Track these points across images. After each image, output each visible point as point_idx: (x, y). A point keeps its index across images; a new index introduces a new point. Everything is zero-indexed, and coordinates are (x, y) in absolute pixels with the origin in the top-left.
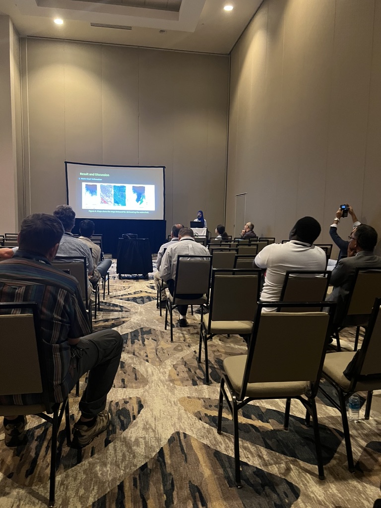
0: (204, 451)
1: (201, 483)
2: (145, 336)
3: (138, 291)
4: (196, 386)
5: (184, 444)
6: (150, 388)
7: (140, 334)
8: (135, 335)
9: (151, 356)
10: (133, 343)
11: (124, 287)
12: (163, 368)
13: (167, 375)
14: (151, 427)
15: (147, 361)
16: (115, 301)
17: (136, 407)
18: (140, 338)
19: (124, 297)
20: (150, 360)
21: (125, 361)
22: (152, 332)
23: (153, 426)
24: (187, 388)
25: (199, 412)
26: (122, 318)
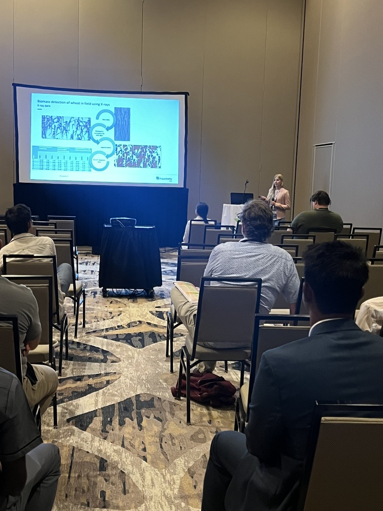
2: (143, 411)
3: (135, 322)
7: (134, 407)
8: (126, 409)
9: (152, 449)
10: (122, 423)
11: (111, 313)
12: (171, 474)
13: (177, 486)
15: (145, 459)
16: (96, 341)
18: (134, 415)
19: (111, 332)
20: (149, 458)
21: (108, 457)
22: (155, 402)
26: (107, 374)
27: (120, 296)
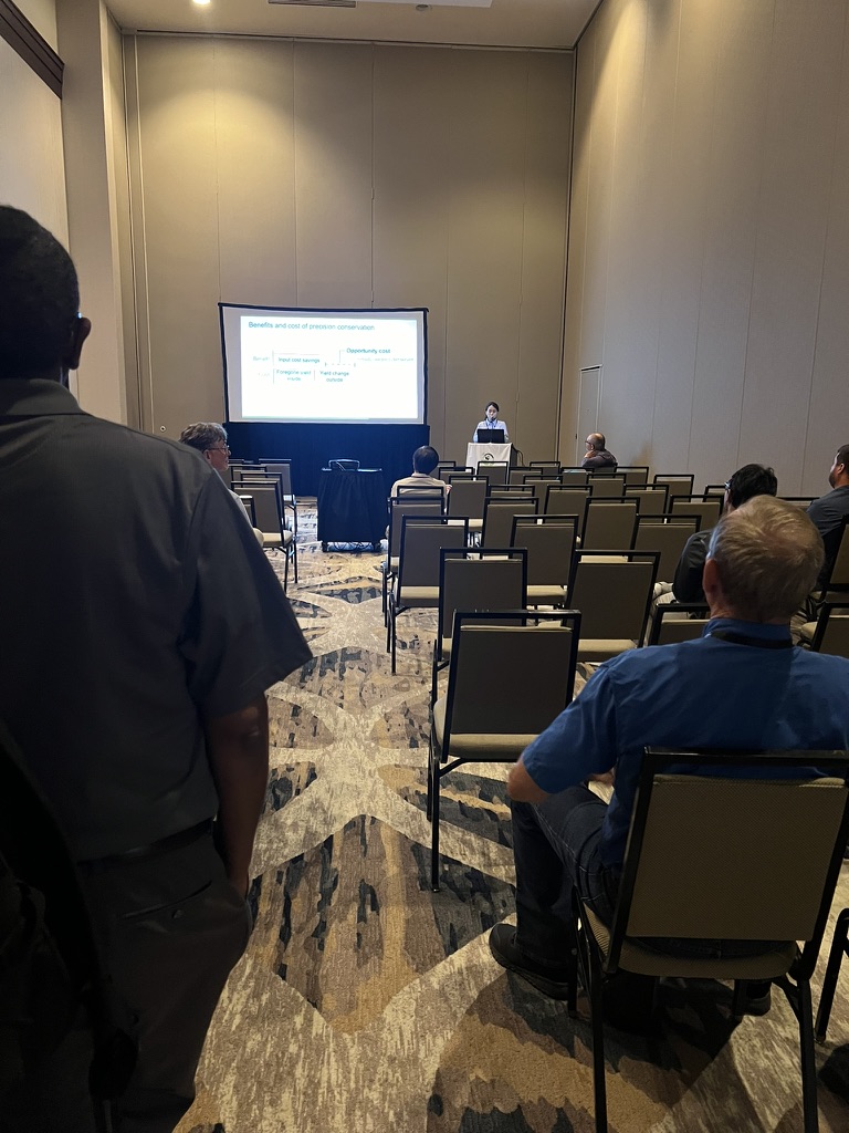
0: (397, 843)
1: (379, 883)
2: (347, 663)
3: (355, 578)
4: (415, 750)
5: (368, 832)
6: (334, 749)
7: (339, 660)
8: (329, 661)
9: (350, 696)
10: (322, 674)
11: (329, 568)
12: (366, 718)
13: (369, 730)
14: (322, 807)
15: (341, 706)
16: (306, 597)
17: (304, 777)
18: (337, 666)
19: (325, 588)
20: (345, 705)
21: (302, 704)
22: (362, 656)
23: (326, 804)
24: (397, 752)
25: (407, 788)
26: (314, 629)
27: (342, 551)
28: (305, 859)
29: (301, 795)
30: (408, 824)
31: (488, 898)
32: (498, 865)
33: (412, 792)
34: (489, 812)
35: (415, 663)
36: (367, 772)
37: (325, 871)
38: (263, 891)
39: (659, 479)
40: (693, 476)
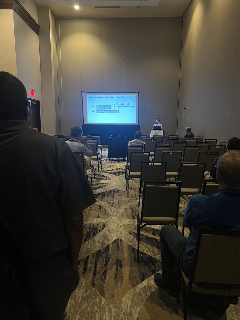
0: (128, 247)
1: (122, 259)
2: (115, 193)
3: (118, 168)
4: (133, 220)
5: (119, 244)
6: (110, 219)
7: (113, 192)
8: (110, 193)
9: (115, 203)
10: (108, 196)
11: (111, 166)
12: (120, 210)
13: (121, 213)
14: (106, 236)
15: (113, 206)
16: (104, 174)
17: (102, 227)
18: (112, 194)
19: (109, 171)
20: (114, 206)
21: (102, 205)
22: (119, 191)
23: (108, 235)
24: (128, 220)
25: (131, 231)
26: (106, 183)
27: (114, 161)
28: (101, 251)
29: (101, 232)
30: (131, 242)
31: (154, 265)
32: (156, 255)
33: (132, 232)
34: (155, 239)
35: (134, 194)
36: (120, 226)
37: (107, 255)
38: (89, 260)
39: (206, 140)
40: (217, 139)
